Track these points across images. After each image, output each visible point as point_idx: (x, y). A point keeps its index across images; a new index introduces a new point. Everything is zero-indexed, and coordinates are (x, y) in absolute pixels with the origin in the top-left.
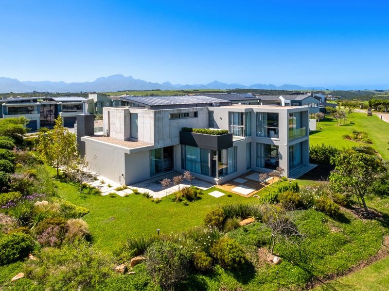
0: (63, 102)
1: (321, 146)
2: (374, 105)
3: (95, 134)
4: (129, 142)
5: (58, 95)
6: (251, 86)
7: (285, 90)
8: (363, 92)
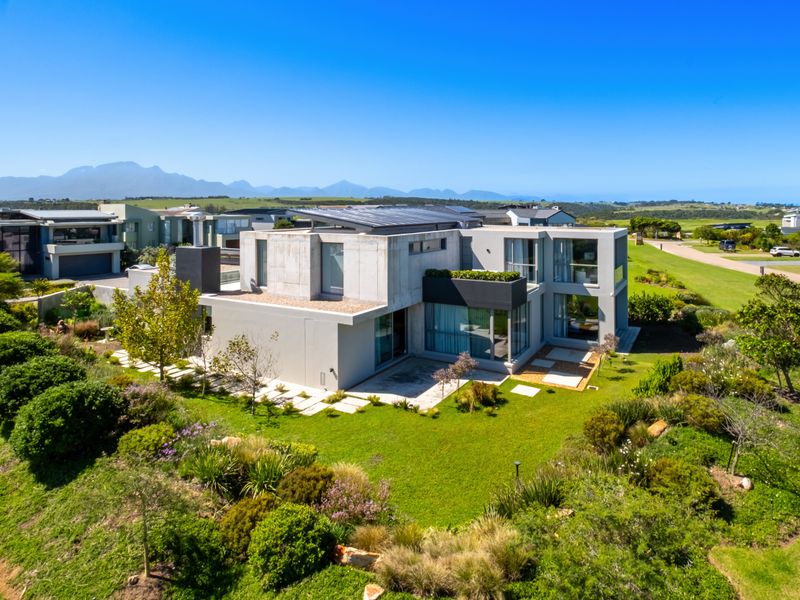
0: (56, 220)
1: (641, 295)
2: (639, 227)
3: (223, 288)
4: (317, 302)
5: (41, 205)
6: (411, 192)
7: (475, 200)
8: (598, 205)
